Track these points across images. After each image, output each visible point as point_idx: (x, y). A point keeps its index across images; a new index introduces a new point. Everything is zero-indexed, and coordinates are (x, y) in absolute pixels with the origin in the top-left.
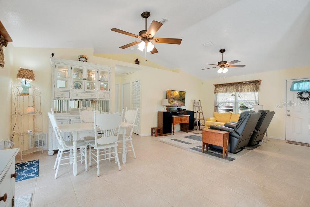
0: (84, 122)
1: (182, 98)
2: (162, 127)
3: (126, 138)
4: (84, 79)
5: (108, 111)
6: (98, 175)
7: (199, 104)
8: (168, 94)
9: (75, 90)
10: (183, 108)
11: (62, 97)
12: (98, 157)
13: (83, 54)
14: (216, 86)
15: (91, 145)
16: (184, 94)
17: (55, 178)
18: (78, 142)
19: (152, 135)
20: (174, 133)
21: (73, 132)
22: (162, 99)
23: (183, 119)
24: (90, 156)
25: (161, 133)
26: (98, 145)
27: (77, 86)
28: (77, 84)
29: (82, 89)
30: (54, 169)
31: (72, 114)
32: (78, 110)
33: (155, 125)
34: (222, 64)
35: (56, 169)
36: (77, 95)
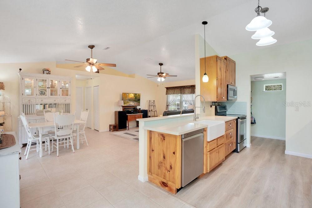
0: (48, 121)
1: (137, 99)
2: (118, 124)
3: (79, 131)
4: (48, 88)
5: (69, 112)
6: (57, 156)
7: (154, 104)
8: (124, 97)
9: (40, 96)
10: (138, 108)
11: (29, 103)
12: (57, 144)
13: (46, 67)
14: (167, 88)
15: (53, 137)
16: (139, 95)
17: (26, 159)
18: (43, 135)
19: (110, 130)
20: (128, 128)
21: (39, 128)
22: (119, 101)
23: (137, 117)
24: (52, 145)
25: (117, 128)
26: (58, 136)
27: (42, 93)
28: (42, 92)
29: (46, 95)
30: (25, 155)
31: (38, 115)
32: (43, 112)
33: (113, 123)
34: (160, 74)
35: (26, 155)
36: (42, 101)
